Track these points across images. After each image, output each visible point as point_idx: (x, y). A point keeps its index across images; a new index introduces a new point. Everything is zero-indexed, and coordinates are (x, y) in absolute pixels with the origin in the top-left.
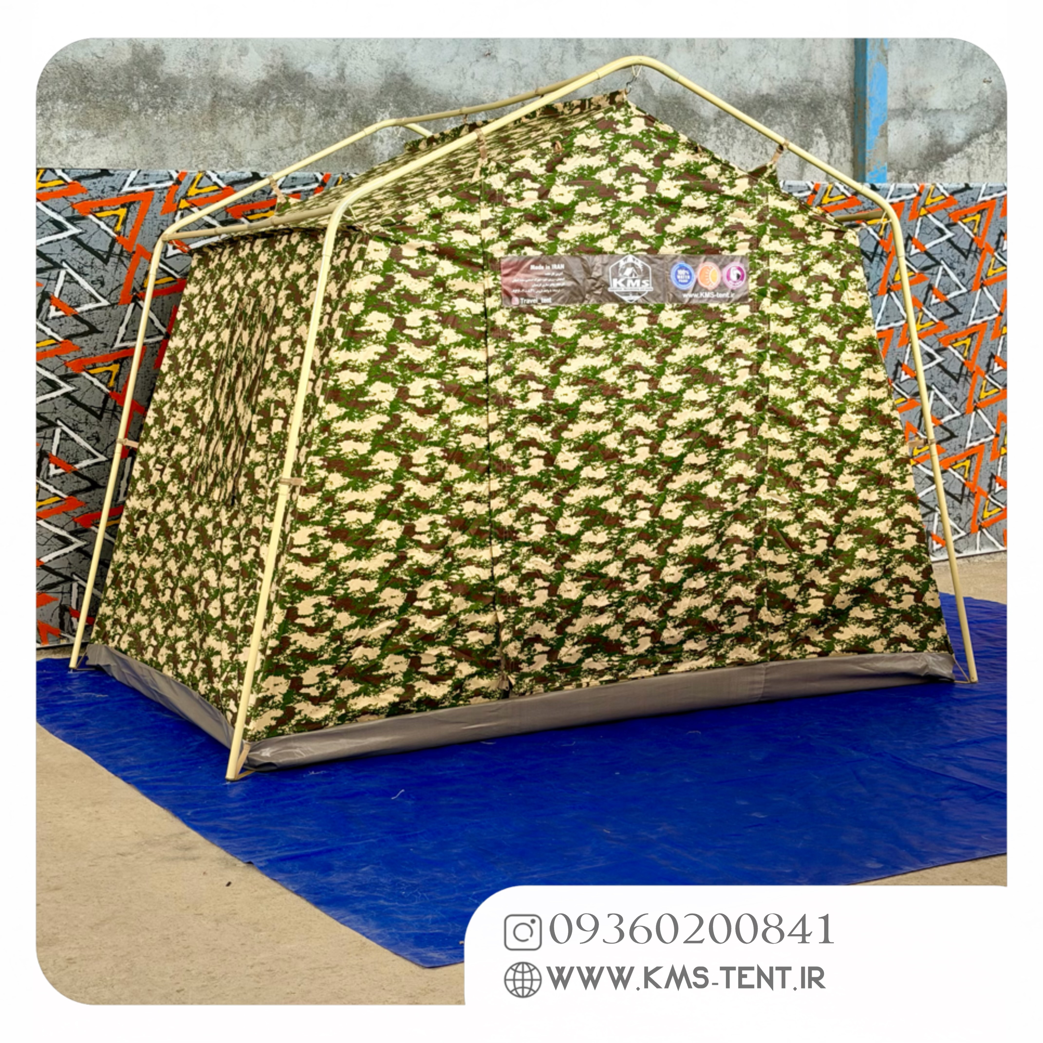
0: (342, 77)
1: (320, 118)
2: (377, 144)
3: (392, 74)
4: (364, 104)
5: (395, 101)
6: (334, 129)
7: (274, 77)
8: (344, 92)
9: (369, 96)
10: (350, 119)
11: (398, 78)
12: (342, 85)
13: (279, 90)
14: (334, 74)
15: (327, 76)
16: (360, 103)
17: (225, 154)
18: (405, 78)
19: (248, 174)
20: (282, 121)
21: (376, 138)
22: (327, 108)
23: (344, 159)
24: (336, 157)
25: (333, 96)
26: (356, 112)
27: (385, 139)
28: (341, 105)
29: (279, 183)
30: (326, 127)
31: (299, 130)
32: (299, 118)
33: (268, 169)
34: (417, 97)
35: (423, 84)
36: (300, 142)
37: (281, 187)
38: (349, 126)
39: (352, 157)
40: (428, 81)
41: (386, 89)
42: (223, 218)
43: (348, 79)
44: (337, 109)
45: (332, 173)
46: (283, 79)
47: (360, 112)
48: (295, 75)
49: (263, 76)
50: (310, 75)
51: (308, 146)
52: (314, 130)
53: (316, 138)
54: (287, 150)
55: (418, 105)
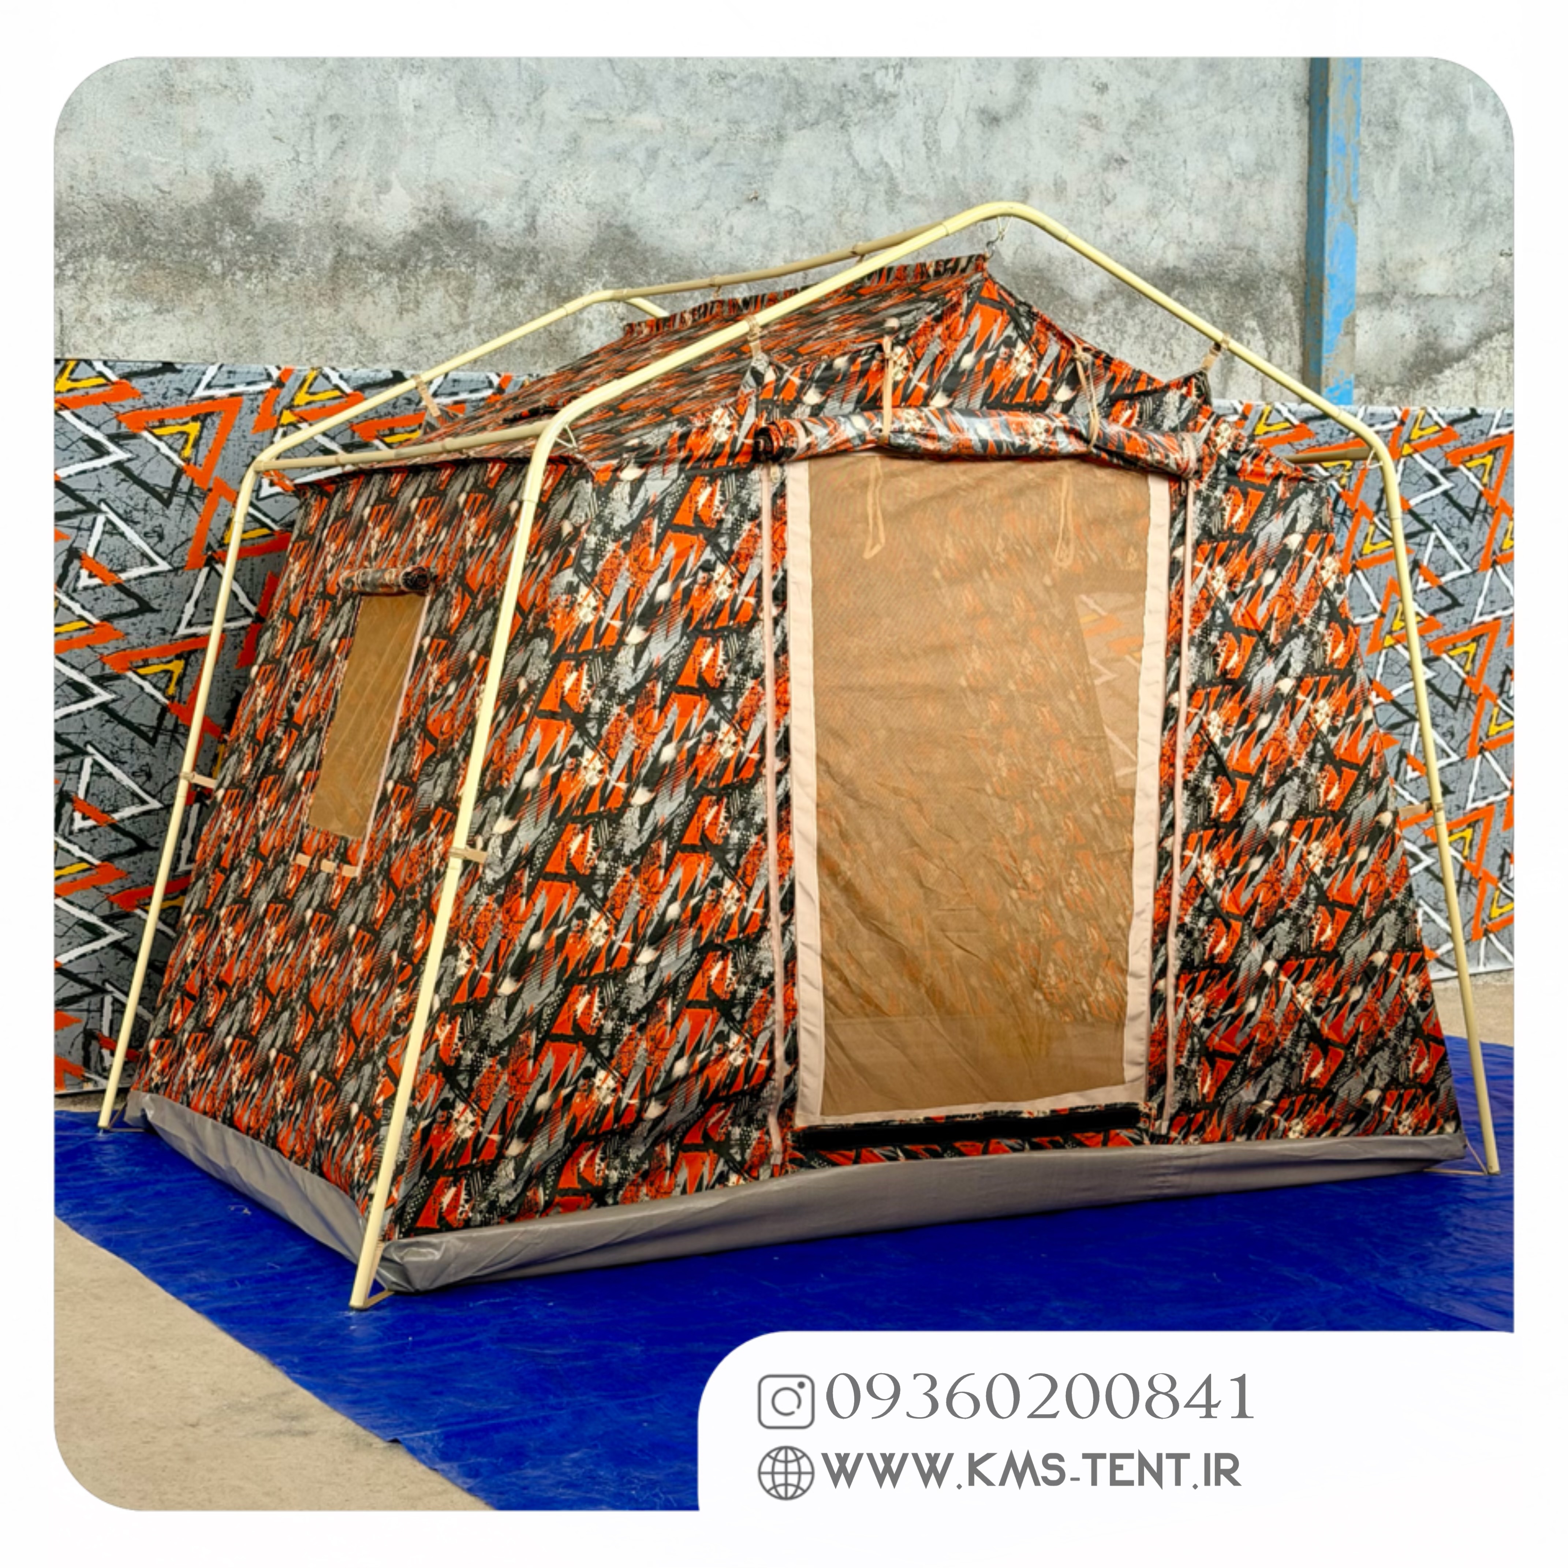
0: (532, 228)
1: (498, 289)
2: (583, 331)
3: (609, 225)
4: (565, 270)
5: (612, 267)
6: (518, 306)
7: (428, 226)
8: (535, 252)
9: (573, 259)
10: (543, 293)
11: (618, 233)
12: (532, 241)
13: (436, 247)
14: (520, 224)
15: (509, 226)
16: (558, 269)
17: (352, 343)
18: (627, 232)
19: (386, 373)
20: (439, 294)
21: (581, 322)
22: (509, 275)
23: (533, 353)
24: (521, 349)
25: (518, 257)
26: (552, 283)
27: (596, 324)
28: (530, 271)
29: (433, 388)
30: (507, 304)
31: (466, 307)
32: (466, 290)
33: (417, 366)
34: (646, 260)
35: (653, 241)
36: (466, 325)
37: (435, 395)
38: (542, 304)
39: (545, 350)
40: (662, 238)
41: (598, 249)
42: (347, 440)
43: (541, 232)
44: (523, 277)
45: (514, 374)
46: (442, 229)
47: (558, 282)
48: (461, 225)
49: (413, 225)
50: (484, 225)
51: (478, 332)
52: (488, 309)
53: (491, 321)
54: (447, 338)
55: (646, 274)
